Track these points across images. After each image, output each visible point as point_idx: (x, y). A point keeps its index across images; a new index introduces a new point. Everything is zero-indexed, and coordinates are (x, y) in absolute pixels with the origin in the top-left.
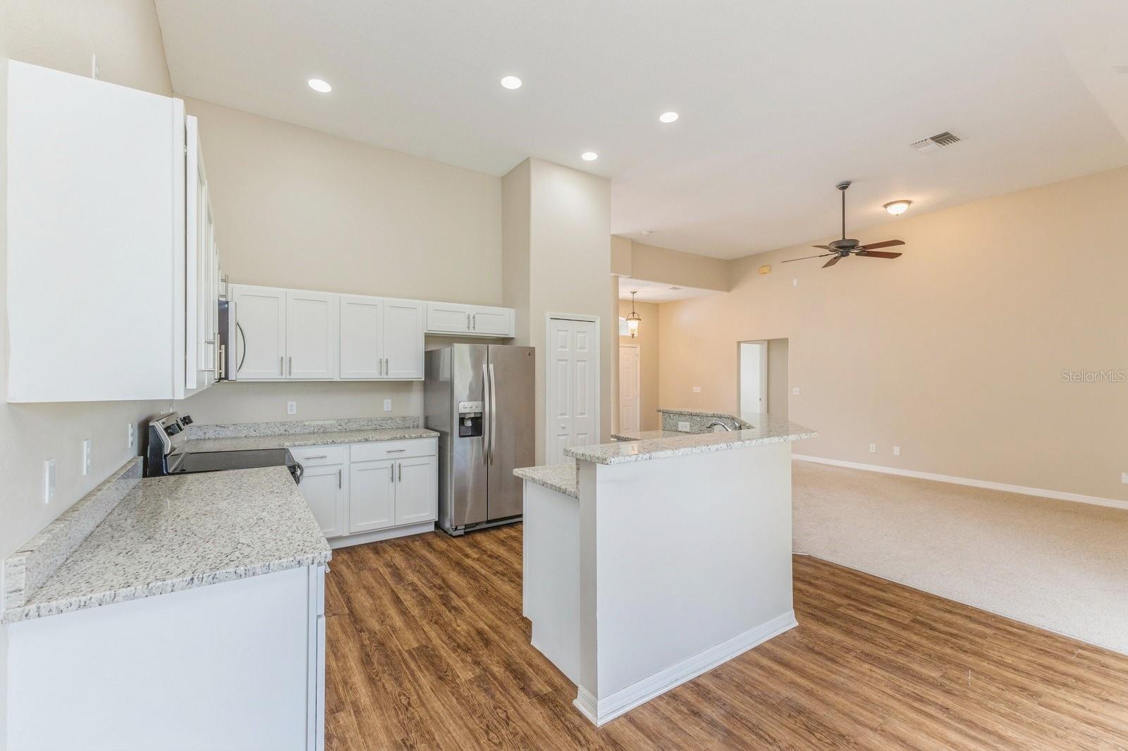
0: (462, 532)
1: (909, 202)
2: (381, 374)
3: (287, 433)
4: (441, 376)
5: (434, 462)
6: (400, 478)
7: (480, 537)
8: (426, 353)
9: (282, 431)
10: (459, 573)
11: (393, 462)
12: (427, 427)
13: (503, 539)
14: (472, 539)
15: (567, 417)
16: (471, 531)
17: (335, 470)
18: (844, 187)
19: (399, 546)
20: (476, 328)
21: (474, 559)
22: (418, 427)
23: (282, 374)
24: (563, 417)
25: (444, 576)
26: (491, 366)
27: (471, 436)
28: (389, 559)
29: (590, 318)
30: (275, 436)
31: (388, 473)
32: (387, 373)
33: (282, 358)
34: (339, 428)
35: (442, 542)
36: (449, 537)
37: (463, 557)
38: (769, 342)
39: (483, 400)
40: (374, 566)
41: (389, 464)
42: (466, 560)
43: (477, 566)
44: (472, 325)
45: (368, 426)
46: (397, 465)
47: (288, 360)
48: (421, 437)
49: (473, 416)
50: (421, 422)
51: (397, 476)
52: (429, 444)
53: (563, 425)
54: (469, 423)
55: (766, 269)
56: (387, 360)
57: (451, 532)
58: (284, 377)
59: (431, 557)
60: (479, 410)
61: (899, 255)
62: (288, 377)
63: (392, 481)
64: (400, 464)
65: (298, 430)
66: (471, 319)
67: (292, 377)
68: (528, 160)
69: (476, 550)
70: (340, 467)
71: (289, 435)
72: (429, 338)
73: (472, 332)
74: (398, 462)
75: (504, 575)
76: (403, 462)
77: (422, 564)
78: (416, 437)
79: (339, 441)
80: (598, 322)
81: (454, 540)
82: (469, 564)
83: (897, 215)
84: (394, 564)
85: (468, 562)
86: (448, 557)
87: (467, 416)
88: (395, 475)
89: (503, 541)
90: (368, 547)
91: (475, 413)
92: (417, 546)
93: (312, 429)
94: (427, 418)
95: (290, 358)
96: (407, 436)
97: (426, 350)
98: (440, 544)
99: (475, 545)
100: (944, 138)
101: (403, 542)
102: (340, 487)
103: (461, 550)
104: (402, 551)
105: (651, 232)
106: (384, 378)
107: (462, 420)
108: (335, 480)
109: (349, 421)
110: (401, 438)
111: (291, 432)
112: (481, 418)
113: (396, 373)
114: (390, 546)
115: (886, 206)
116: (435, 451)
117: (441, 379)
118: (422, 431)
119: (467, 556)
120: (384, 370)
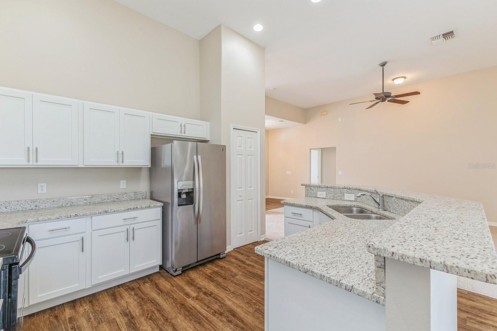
0: (180, 272)
1: (405, 78)
2: (118, 162)
3: (38, 208)
4: (162, 164)
5: (159, 224)
6: (133, 238)
7: (193, 274)
8: (152, 148)
9: (33, 207)
10: (185, 316)
11: (128, 227)
12: (152, 198)
13: (210, 275)
14: (188, 276)
15: (242, 189)
16: (186, 270)
17: (79, 237)
18: (383, 65)
19: (133, 289)
20: (186, 132)
21: (193, 298)
22: (146, 198)
23: (29, 161)
24: (241, 189)
25: (173, 321)
26: (199, 157)
27: (186, 205)
28: (125, 305)
29: (255, 129)
30: (26, 211)
31: (124, 235)
32: (123, 162)
33: (28, 148)
34: (85, 202)
35: (166, 282)
36: (171, 276)
37: (184, 297)
38: (322, 149)
39: (194, 180)
40: (113, 316)
41: (125, 228)
42: (187, 299)
43: (197, 306)
44: (183, 131)
45: (108, 199)
46: (131, 229)
47: (35, 150)
48: (149, 207)
49: (187, 191)
50: (148, 195)
51: (131, 236)
52: (156, 212)
53: (240, 194)
54: (184, 196)
55: (325, 113)
56: (123, 152)
57: (172, 272)
58: (31, 163)
59: (160, 300)
60: (191, 187)
61: (407, 102)
62: (35, 164)
63: (128, 241)
64: (133, 228)
65: (48, 205)
66: (183, 127)
67: (39, 163)
68: (219, 26)
69: (193, 288)
70: (83, 235)
71: (39, 210)
72: (154, 138)
73: (183, 135)
74: (132, 226)
75: (221, 314)
76: (135, 227)
77: (154, 309)
78: (145, 207)
79: (81, 214)
80: (259, 132)
81: (175, 279)
82: (191, 304)
83: (399, 84)
84: (130, 312)
85: (190, 302)
86: (173, 298)
87: (184, 191)
88: (130, 236)
89: (210, 277)
90: (107, 293)
91: (188, 189)
92: (147, 288)
93: (61, 204)
94: (151, 193)
95: (37, 148)
96: (139, 207)
97: (152, 147)
98: (165, 284)
99: (191, 283)
100: (448, 35)
101: (135, 285)
102: (83, 251)
103: (182, 290)
104: (136, 294)
105: (275, 89)
106: (121, 165)
107: (180, 194)
108: (78, 245)
109: (93, 196)
110: (134, 209)
111: (41, 207)
112: (192, 192)
113: (130, 161)
114: (126, 290)
115: (393, 80)
116: (160, 216)
117: (162, 166)
118: (149, 202)
119: (188, 295)
120: (120, 160)
